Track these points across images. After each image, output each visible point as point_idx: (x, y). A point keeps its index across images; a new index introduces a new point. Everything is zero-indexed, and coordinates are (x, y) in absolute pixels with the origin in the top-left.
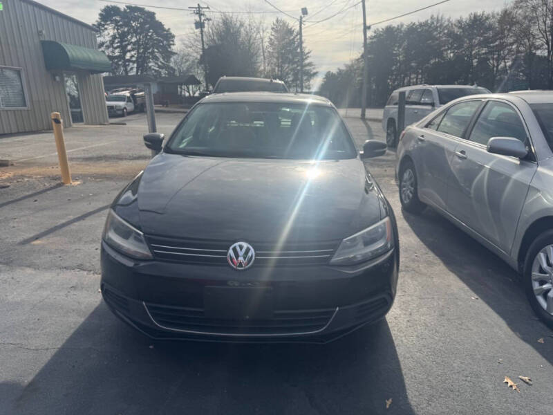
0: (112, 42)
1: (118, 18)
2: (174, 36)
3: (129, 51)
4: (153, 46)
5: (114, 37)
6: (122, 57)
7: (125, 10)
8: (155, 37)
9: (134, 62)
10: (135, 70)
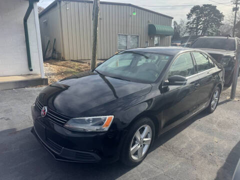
0: (193, 21)
1: (198, 11)
2: (224, 16)
3: (200, 25)
4: (212, 22)
5: (195, 19)
6: (196, 28)
7: (202, 7)
8: (214, 17)
9: (201, 30)
10: (201, 33)
